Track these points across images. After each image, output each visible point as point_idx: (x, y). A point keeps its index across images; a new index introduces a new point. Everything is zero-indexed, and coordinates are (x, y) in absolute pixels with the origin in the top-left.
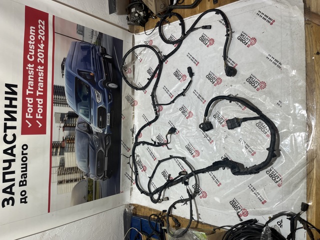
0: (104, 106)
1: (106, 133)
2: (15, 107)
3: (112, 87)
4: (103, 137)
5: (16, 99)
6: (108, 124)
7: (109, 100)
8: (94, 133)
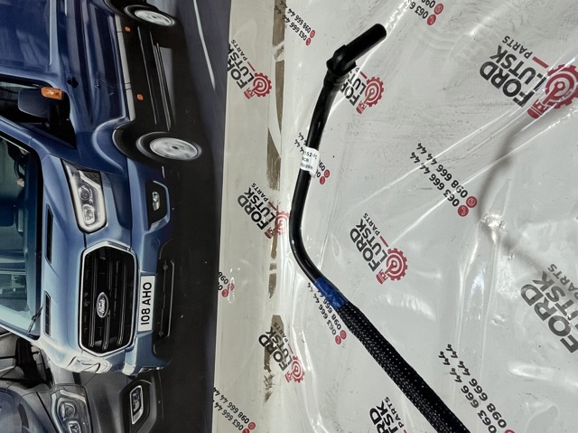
0: (123, 246)
1: (128, 369)
3: (174, 154)
4: (114, 394)
6: (144, 326)
7: (152, 216)
8: (58, 378)
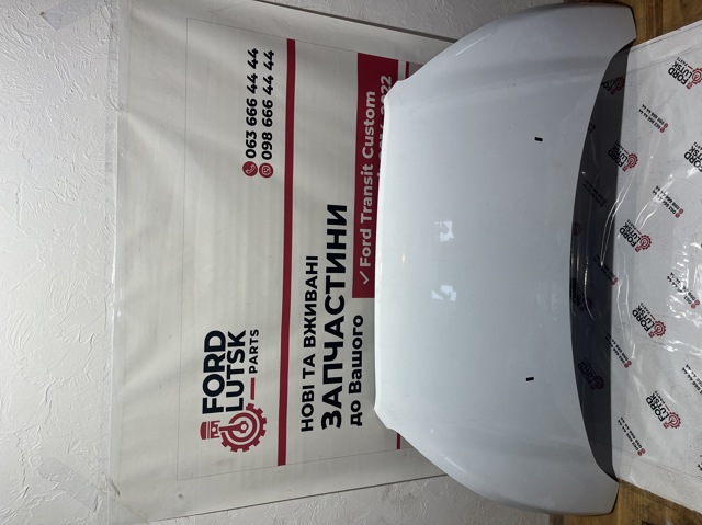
2: (343, 246)
5: (343, 233)
